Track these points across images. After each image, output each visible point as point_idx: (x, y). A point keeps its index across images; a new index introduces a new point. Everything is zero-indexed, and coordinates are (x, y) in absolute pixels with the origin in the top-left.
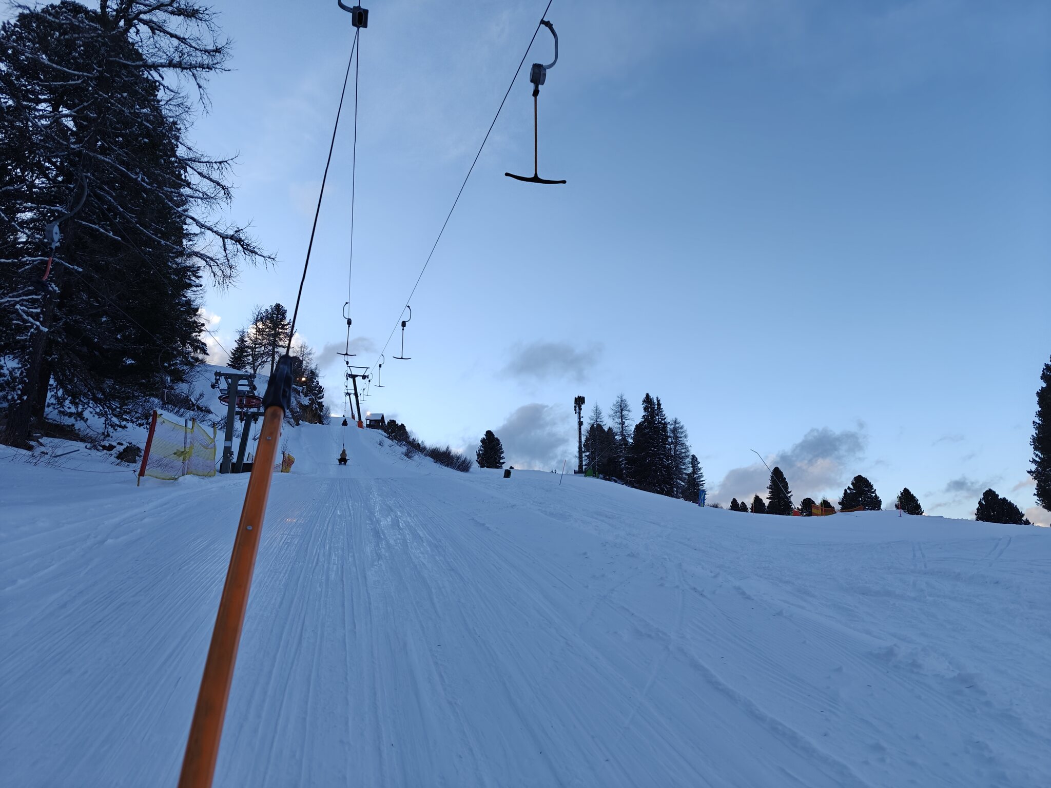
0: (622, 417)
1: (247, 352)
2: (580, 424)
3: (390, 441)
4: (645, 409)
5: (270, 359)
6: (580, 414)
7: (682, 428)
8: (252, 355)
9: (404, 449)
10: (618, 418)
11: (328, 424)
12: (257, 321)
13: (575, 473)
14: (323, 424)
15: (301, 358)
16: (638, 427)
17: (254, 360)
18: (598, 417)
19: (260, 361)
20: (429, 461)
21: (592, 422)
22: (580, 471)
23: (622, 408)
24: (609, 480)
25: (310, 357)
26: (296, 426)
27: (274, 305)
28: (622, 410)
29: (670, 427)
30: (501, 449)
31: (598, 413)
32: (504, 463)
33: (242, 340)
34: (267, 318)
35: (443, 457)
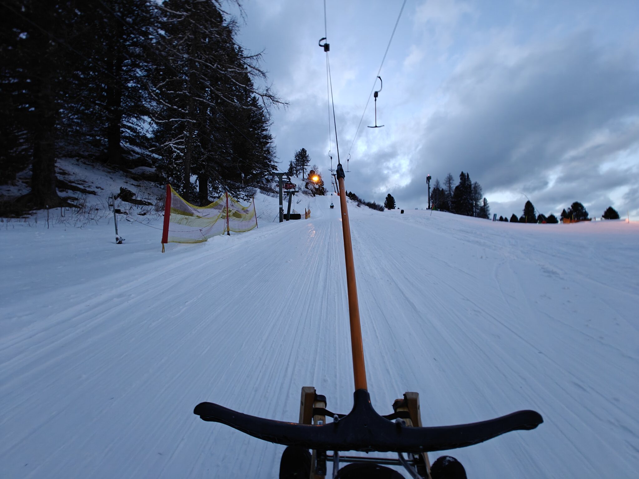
0: (450, 183)
1: (293, 169)
2: (429, 188)
3: (351, 200)
4: (461, 179)
5: (302, 171)
6: (429, 184)
7: (479, 186)
8: (295, 170)
9: (357, 203)
10: (448, 184)
11: (326, 195)
12: (296, 156)
13: (427, 209)
14: (324, 195)
15: (314, 171)
16: (457, 188)
17: (297, 172)
18: (438, 185)
19: (299, 172)
20: (367, 207)
21: (435, 187)
22: (429, 208)
23: (450, 179)
24: (443, 211)
25: (318, 169)
26: (314, 197)
27: (302, 149)
28: (450, 180)
29: (473, 186)
30: (394, 201)
31: (438, 183)
32: (395, 207)
33: (291, 165)
34: (299, 154)
35: (373, 206)
